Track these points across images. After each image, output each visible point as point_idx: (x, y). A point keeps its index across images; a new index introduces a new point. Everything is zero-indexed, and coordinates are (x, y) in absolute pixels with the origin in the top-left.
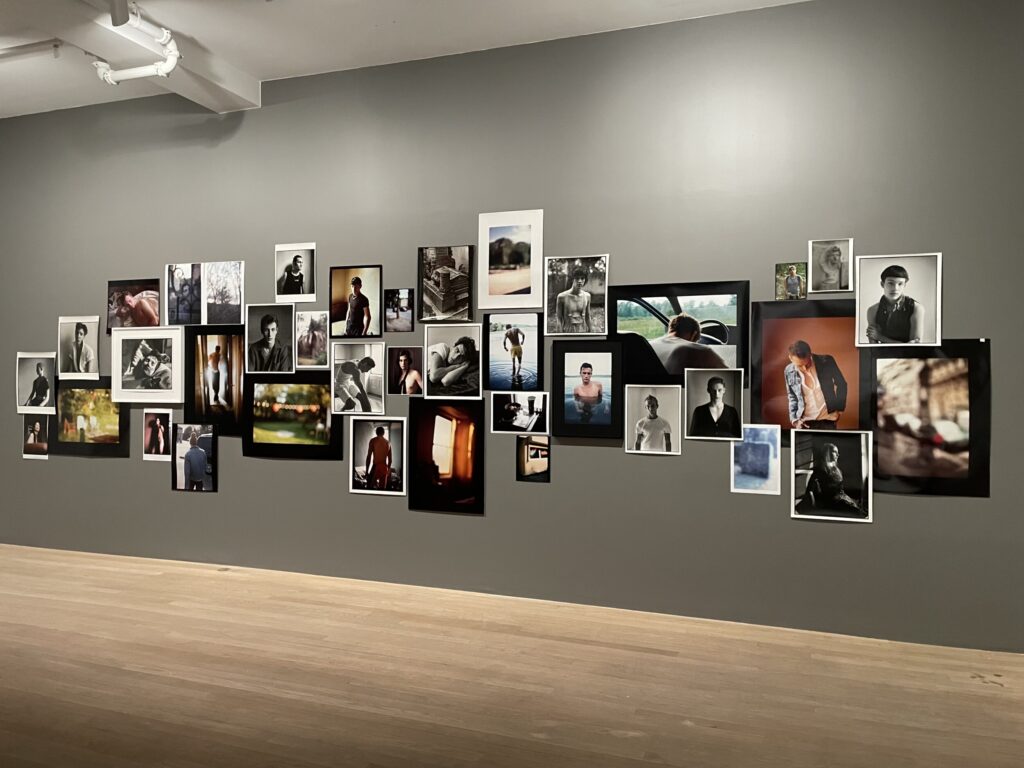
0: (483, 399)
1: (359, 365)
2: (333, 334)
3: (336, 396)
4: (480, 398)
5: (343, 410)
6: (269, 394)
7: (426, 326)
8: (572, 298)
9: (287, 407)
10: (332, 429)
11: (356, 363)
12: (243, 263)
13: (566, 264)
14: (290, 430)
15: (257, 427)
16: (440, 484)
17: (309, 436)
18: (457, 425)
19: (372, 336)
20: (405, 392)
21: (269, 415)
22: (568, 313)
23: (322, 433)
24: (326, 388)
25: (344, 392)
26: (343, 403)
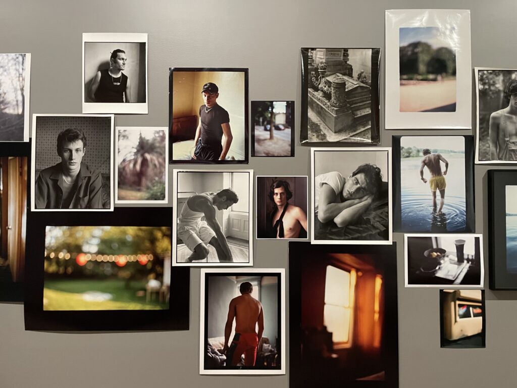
0: (394, 243)
1: (214, 199)
2: (174, 158)
3: (179, 241)
4: (389, 242)
5: (190, 260)
6: (70, 240)
7: (313, 149)
8: (510, 118)
9: (100, 258)
10: (172, 287)
11: (210, 197)
12: (28, 56)
13: (501, 78)
14: (104, 291)
15: (49, 288)
16: (334, 356)
17: (134, 298)
18: (358, 278)
19: (233, 161)
20: (282, 235)
21: (70, 270)
22: (505, 136)
23: (157, 293)
24: (164, 231)
25: (191, 236)
26: (190, 251)
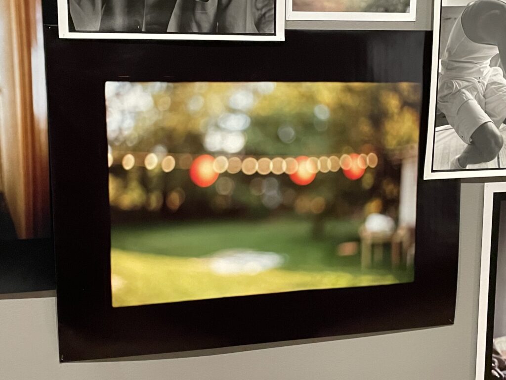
9: (251, 166)
15: (124, 248)
21: (175, 199)
24: (406, 93)
26: (462, 142)
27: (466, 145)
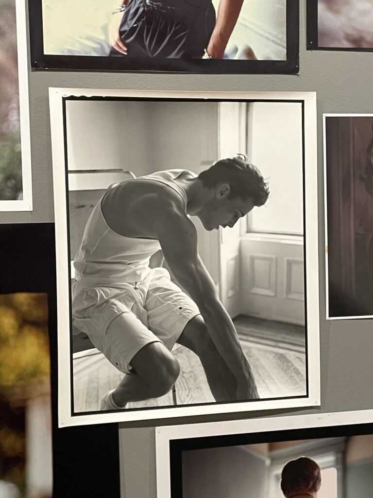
1: (191, 193)
2: (50, 48)
3: (79, 342)
11: (178, 188)
19: (250, 64)
24: (25, 308)
25: (117, 320)
26: (118, 372)
27: (123, 376)
